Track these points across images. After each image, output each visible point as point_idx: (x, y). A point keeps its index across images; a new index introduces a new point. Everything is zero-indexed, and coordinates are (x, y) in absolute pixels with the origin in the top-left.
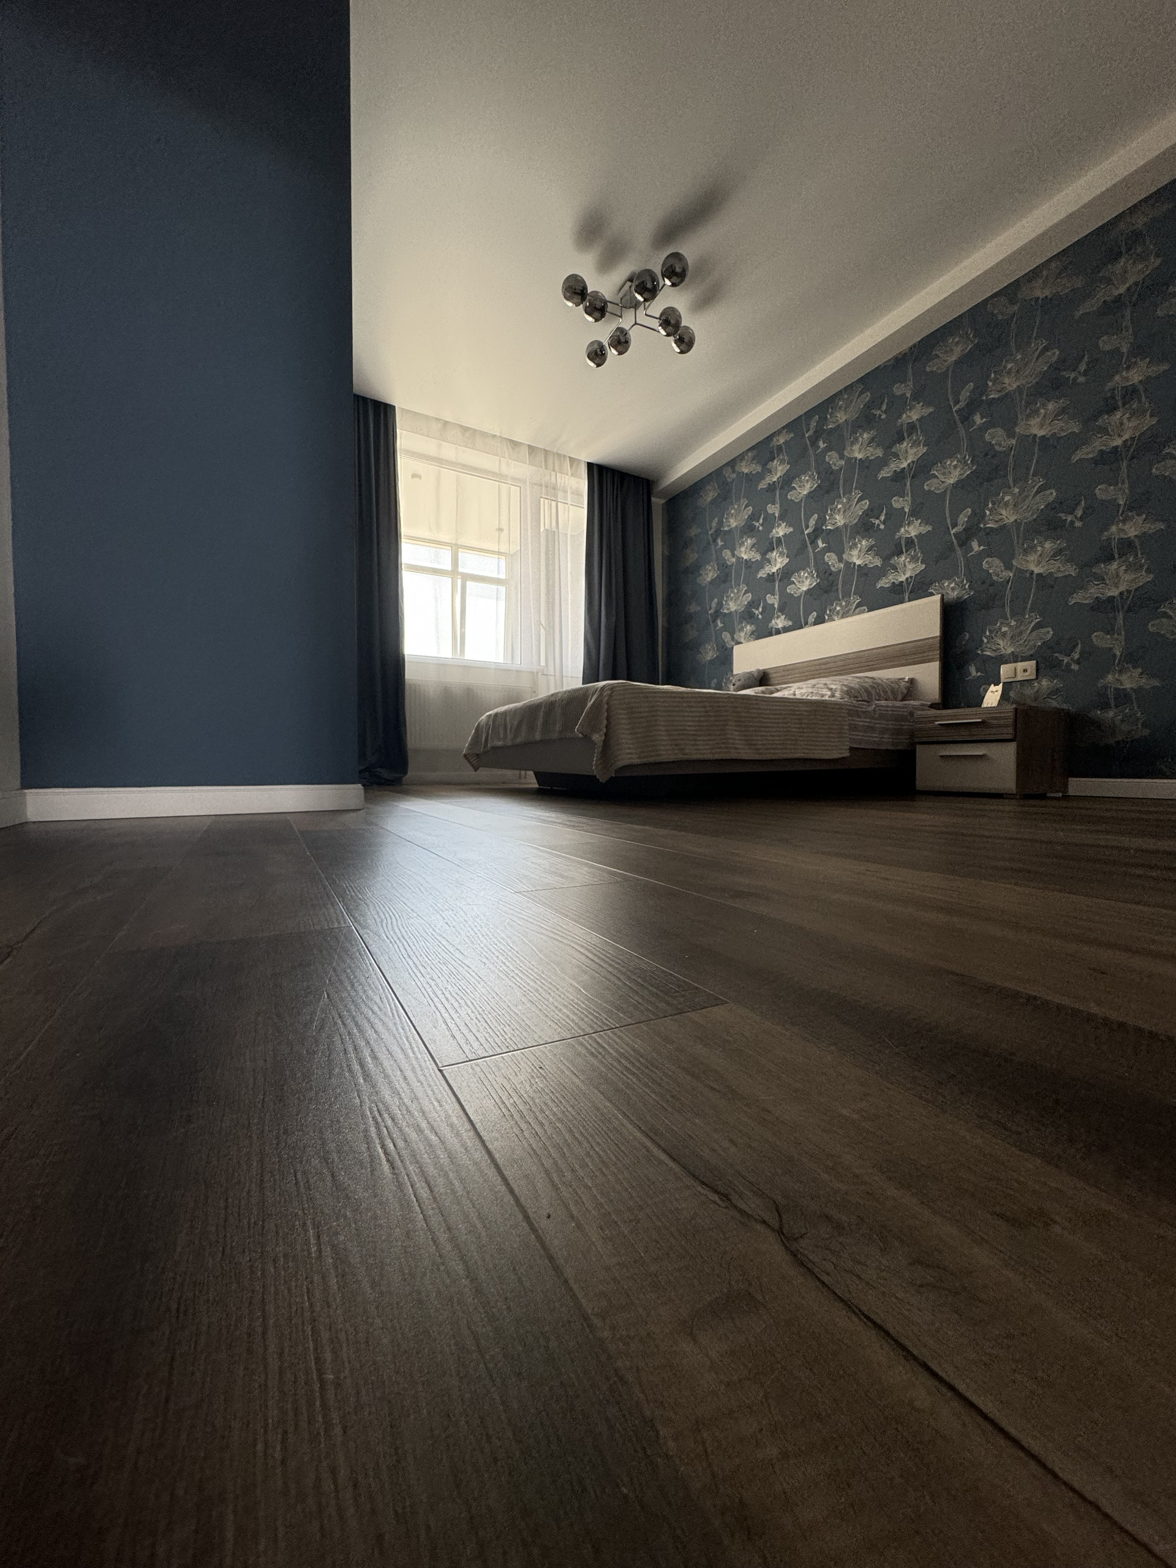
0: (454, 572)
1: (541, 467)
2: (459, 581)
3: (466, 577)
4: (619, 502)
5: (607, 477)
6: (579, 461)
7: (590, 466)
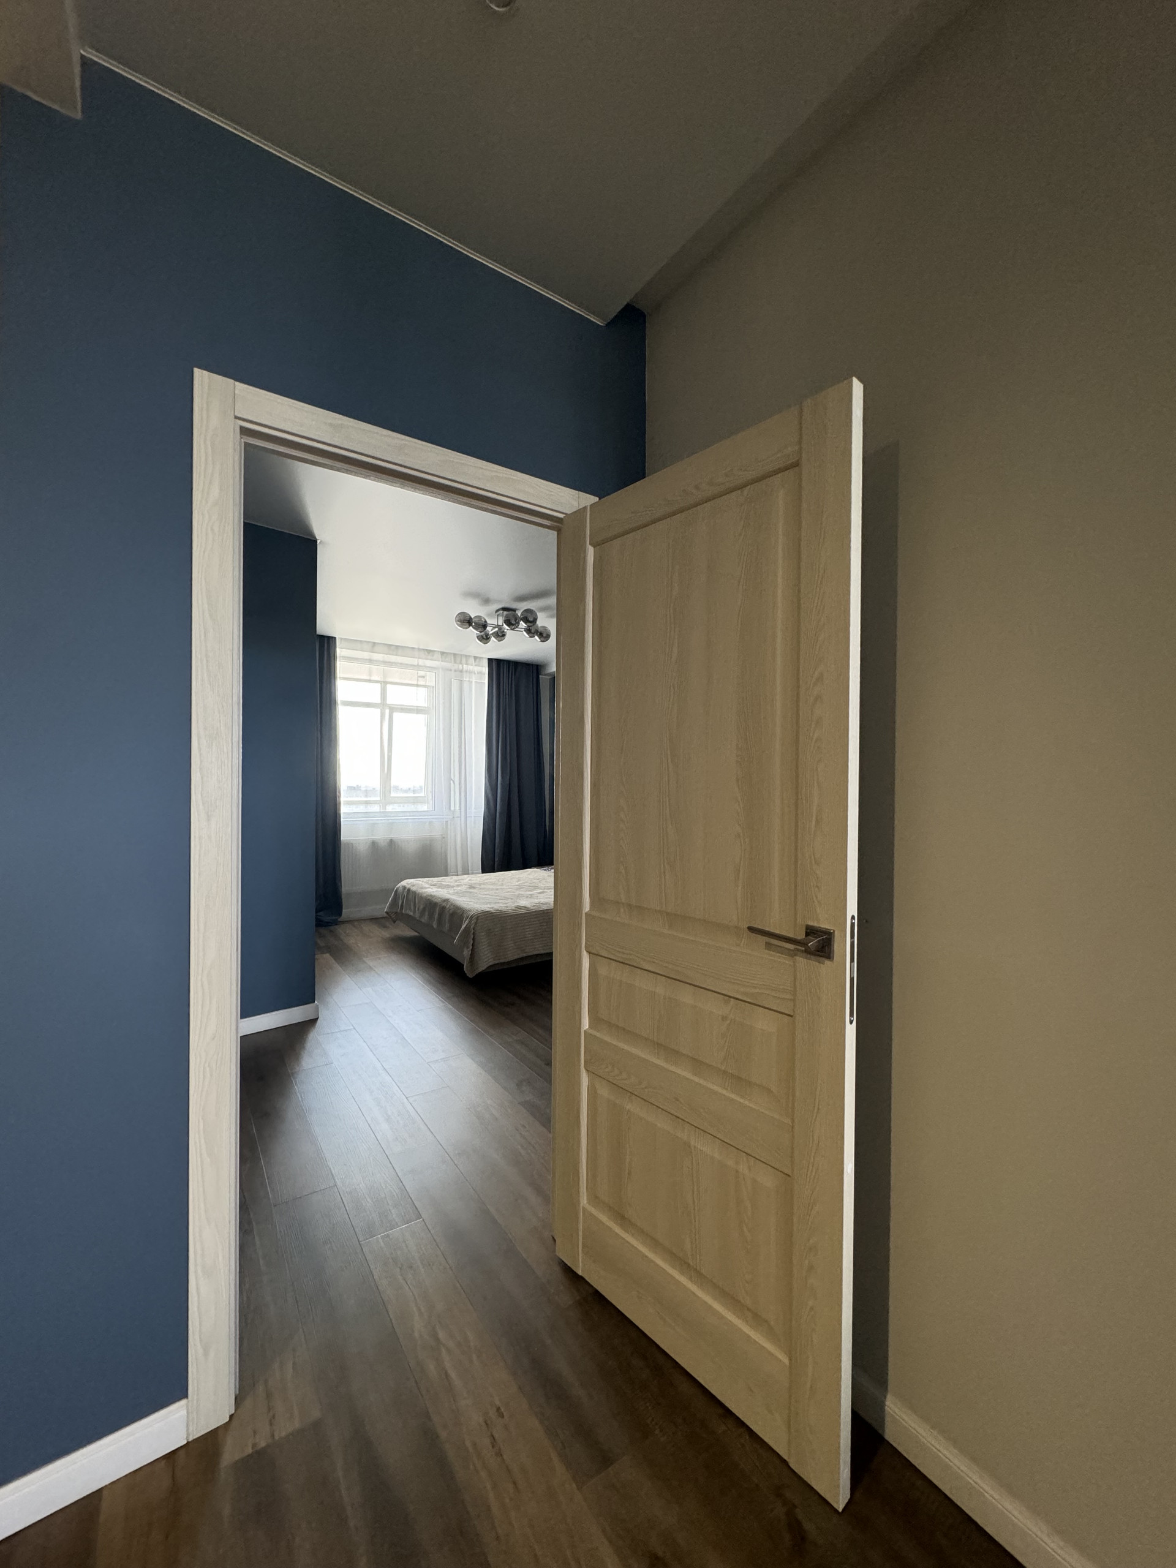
0: (383, 705)
1: (451, 662)
2: (387, 711)
3: (393, 709)
4: (513, 686)
5: (503, 668)
6: (481, 658)
7: (490, 660)
